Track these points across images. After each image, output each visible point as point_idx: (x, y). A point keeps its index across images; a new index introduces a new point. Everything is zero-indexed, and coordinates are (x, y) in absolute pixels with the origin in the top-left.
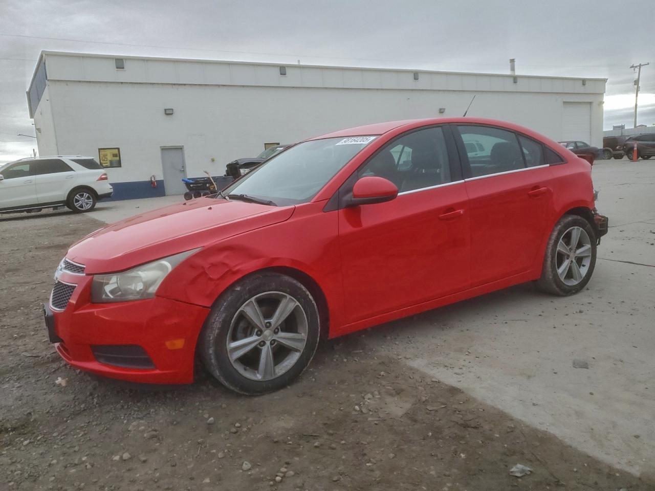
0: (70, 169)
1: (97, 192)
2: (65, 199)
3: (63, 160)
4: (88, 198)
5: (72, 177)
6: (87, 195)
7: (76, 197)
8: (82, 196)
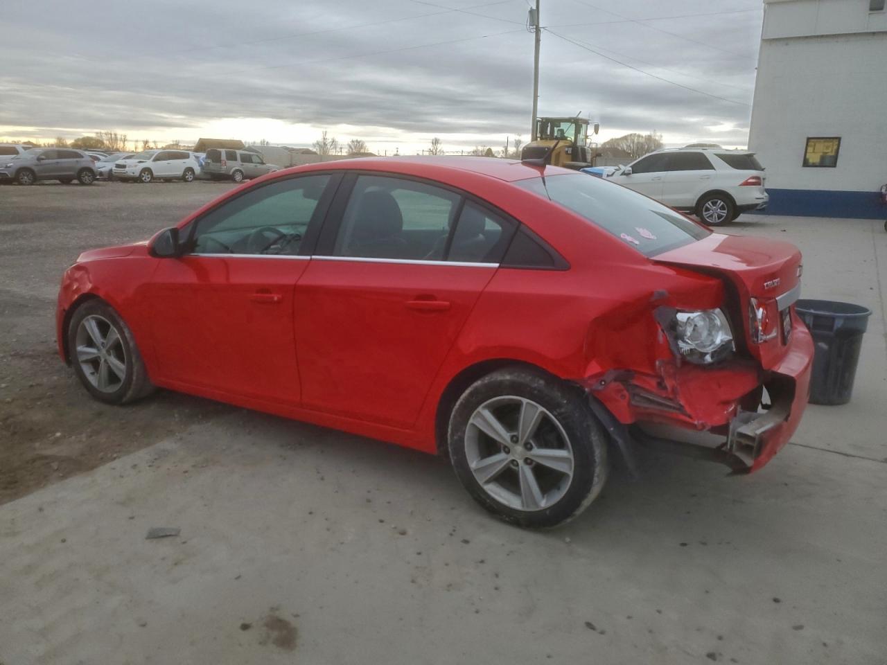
0: (709, 166)
1: (736, 200)
2: (694, 205)
3: (706, 154)
4: (722, 208)
5: (708, 177)
6: (722, 203)
7: (707, 205)
8: (714, 204)
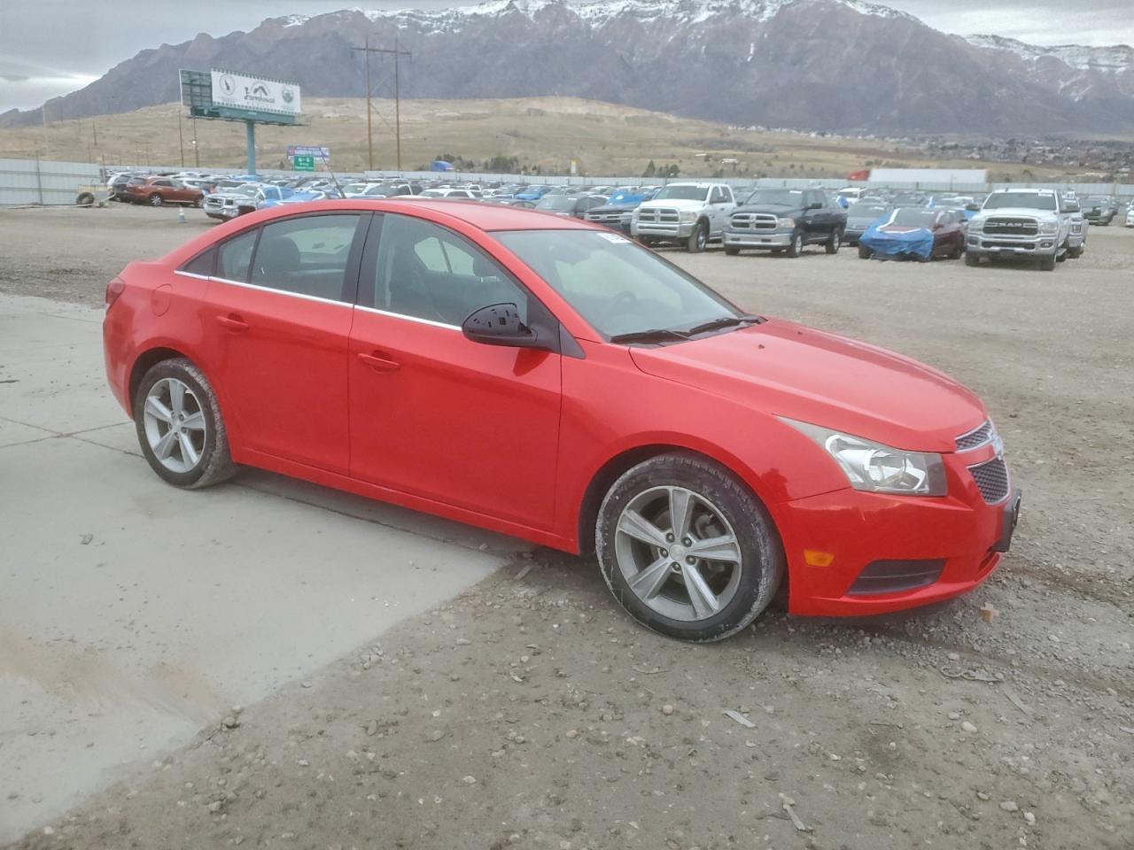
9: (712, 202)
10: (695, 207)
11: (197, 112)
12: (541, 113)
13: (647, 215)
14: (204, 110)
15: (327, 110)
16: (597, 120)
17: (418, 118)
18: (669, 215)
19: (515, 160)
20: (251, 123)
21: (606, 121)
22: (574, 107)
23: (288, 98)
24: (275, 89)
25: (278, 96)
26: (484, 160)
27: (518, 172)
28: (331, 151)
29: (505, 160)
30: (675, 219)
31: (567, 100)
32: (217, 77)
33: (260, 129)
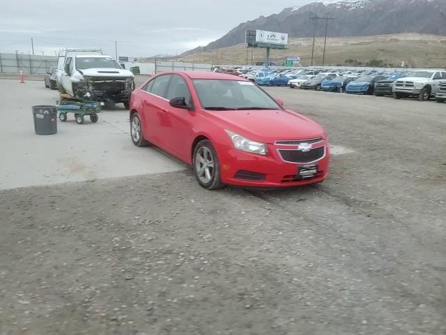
9: (434, 79)
10: (425, 81)
11: (250, 45)
12: (396, 40)
13: (400, 84)
14: (252, 44)
15: (303, 42)
16: (425, 43)
17: (340, 45)
18: (410, 84)
19: (381, 61)
20: (268, 49)
21: (430, 43)
22: (413, 37)
23: (283, 39)
24: (278, 35)
25: (280, 38)
26: (366, 62)
27: (382, 67)
28: (301, 59)
29: (376, 61)
30: (413, 86)
31: (410, 34)
32: (258, 32)
33: (272, 51)
